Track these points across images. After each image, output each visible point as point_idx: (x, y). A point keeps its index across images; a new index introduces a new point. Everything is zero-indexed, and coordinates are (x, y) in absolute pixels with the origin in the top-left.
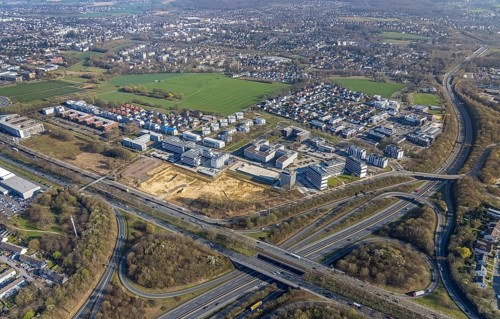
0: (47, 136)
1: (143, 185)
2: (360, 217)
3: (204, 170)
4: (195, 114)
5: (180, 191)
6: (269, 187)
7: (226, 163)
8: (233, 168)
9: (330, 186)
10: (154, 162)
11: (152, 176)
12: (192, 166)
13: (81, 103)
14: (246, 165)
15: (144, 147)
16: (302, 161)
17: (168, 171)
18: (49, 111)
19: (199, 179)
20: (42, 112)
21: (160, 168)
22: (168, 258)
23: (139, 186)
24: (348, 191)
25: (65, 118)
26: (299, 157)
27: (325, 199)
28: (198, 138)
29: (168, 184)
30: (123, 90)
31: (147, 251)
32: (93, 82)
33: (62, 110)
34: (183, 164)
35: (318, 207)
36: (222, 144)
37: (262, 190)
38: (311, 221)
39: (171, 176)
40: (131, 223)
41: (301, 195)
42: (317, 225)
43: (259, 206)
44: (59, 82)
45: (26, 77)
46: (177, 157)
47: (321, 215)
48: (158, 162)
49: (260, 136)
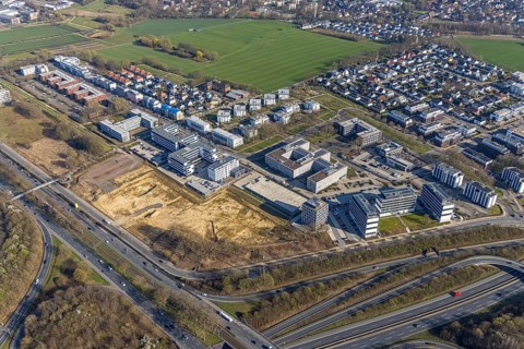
0: (11, 109)
1: (103, 198)
2: (418, 297)
3: (196, 182)
4: (219, 88)
5: (150, 215)
6: (284, 223)
7: (232, 174)
8: (239, 184)
9: (383, 232)
10: (131, 162)
11: (120, 185)
12: (181, 174)
13: (72, 62)
14: (262, 180)
15: (126, 136)
16: (353, 181)
17: (144, 179)
18: (29, 71)
19: (185, 196)
20: (20, 72)
21: (136, 173)
22: (81, 333)
23: (95, 199)
24: (409, 245)
25: (43, 83)
26: (350, 175)
27: (366, 255)
28: (207, 127)
29: (136, 199)
30: (140, 43)
31: (53, 317)
32: (106, 28)
33: (45, 70)
34: (171, 169)
35: (350, 268)
36: (237, 141)
37: (271, 226)
38: (331, 293)
39: (148, 187)
40: (61, 260)
41: (329, 243)
42: (340, 301)
43: (255, 255)
44: (65, 27)
45: (26, 18)
46: (165, 157)
47: (352, 284)
48: (137, 161)
49: (303, 132)
